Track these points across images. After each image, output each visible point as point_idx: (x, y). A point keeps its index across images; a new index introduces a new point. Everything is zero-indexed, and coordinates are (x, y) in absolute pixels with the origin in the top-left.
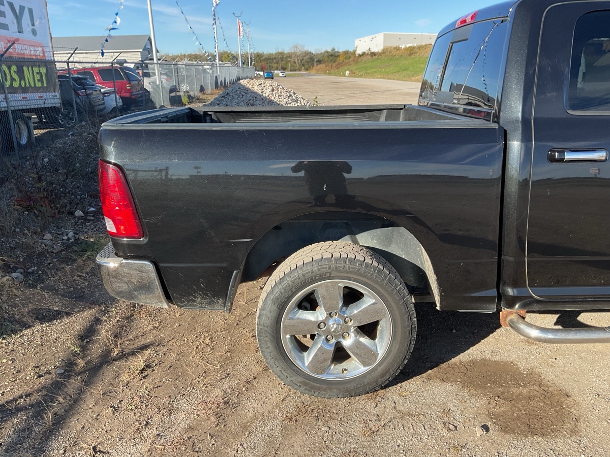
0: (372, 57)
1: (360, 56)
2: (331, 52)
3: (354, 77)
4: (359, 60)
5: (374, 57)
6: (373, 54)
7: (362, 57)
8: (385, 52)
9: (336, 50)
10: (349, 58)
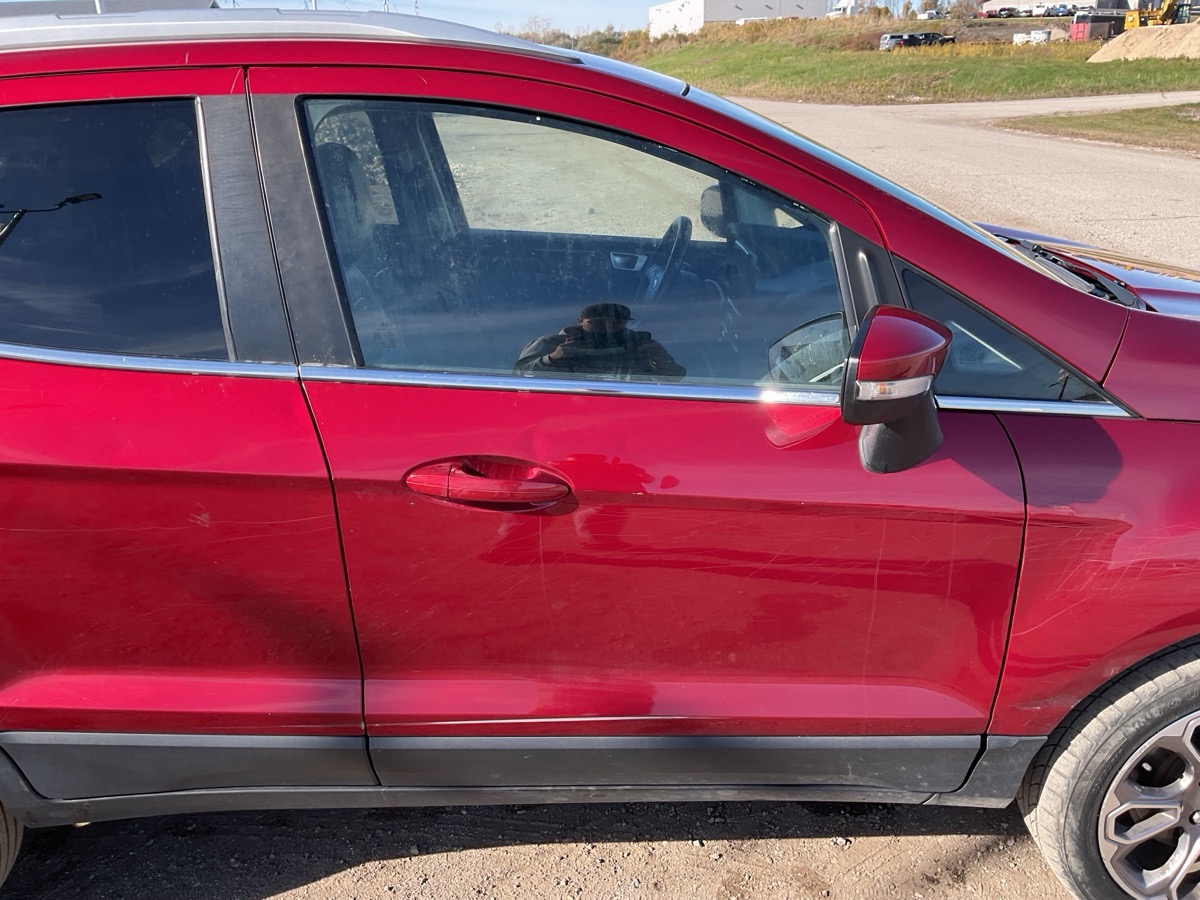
0: (680, 42)
1: (658, 42)
2: (607, 33)
4: (655, 50)
5: (683, 44)
6: (682, 38)
7: (660, 45)
8: (706, 35)
9: (616, 30)
10: (637, 46)
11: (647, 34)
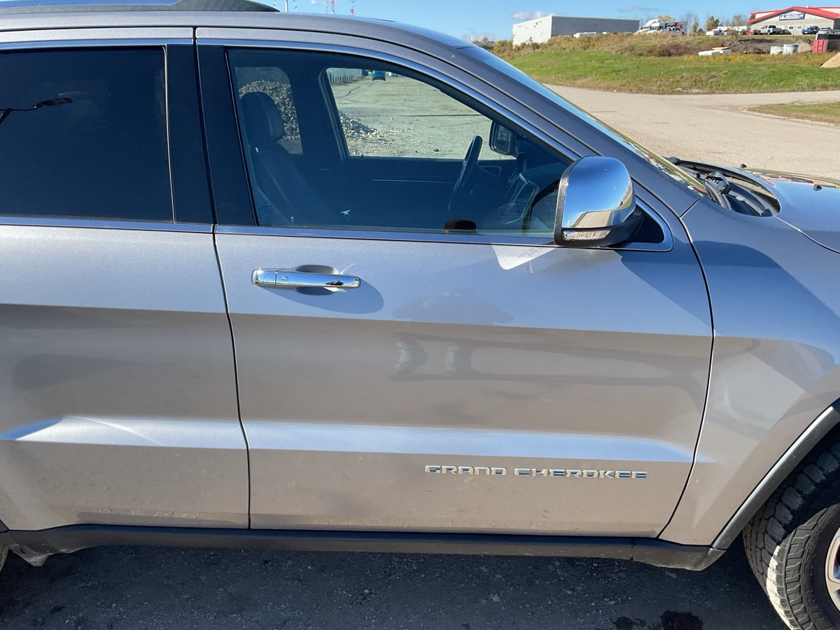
0: (534, 49)
2: (483, 42)
4: (516, 54)
5: (536, 50)
6: (536, 46)
7: (519, 51)
8: (552, 44)
9: (490, 39)
10: (504, 51)
11: (511, 44)
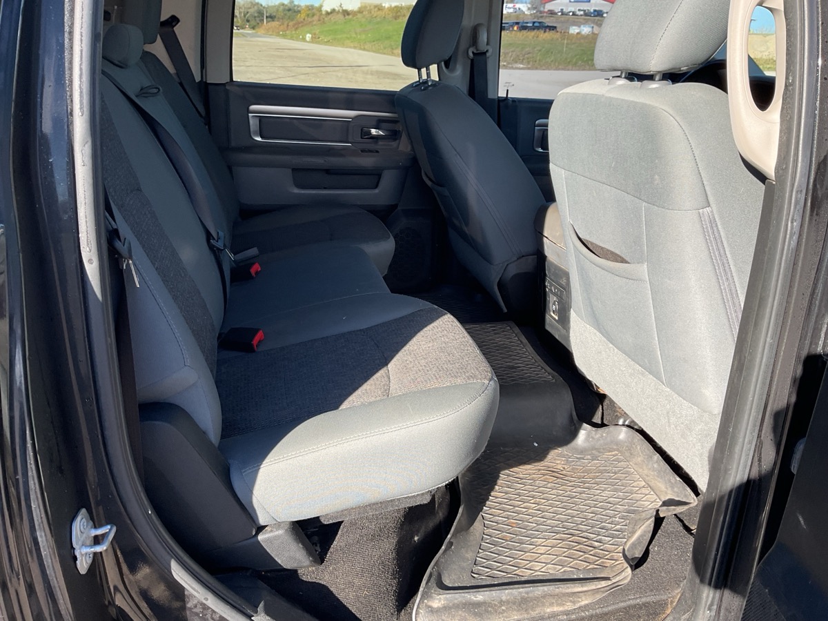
0: (345, 16)
1: (328, 14)
3: (317, 43)
4: (326, 19)
5: (347, 17)
6: (346, 13)
7: (330, 16)
8: (363, 12)
10: (313, 15)
11: (320, 9)
